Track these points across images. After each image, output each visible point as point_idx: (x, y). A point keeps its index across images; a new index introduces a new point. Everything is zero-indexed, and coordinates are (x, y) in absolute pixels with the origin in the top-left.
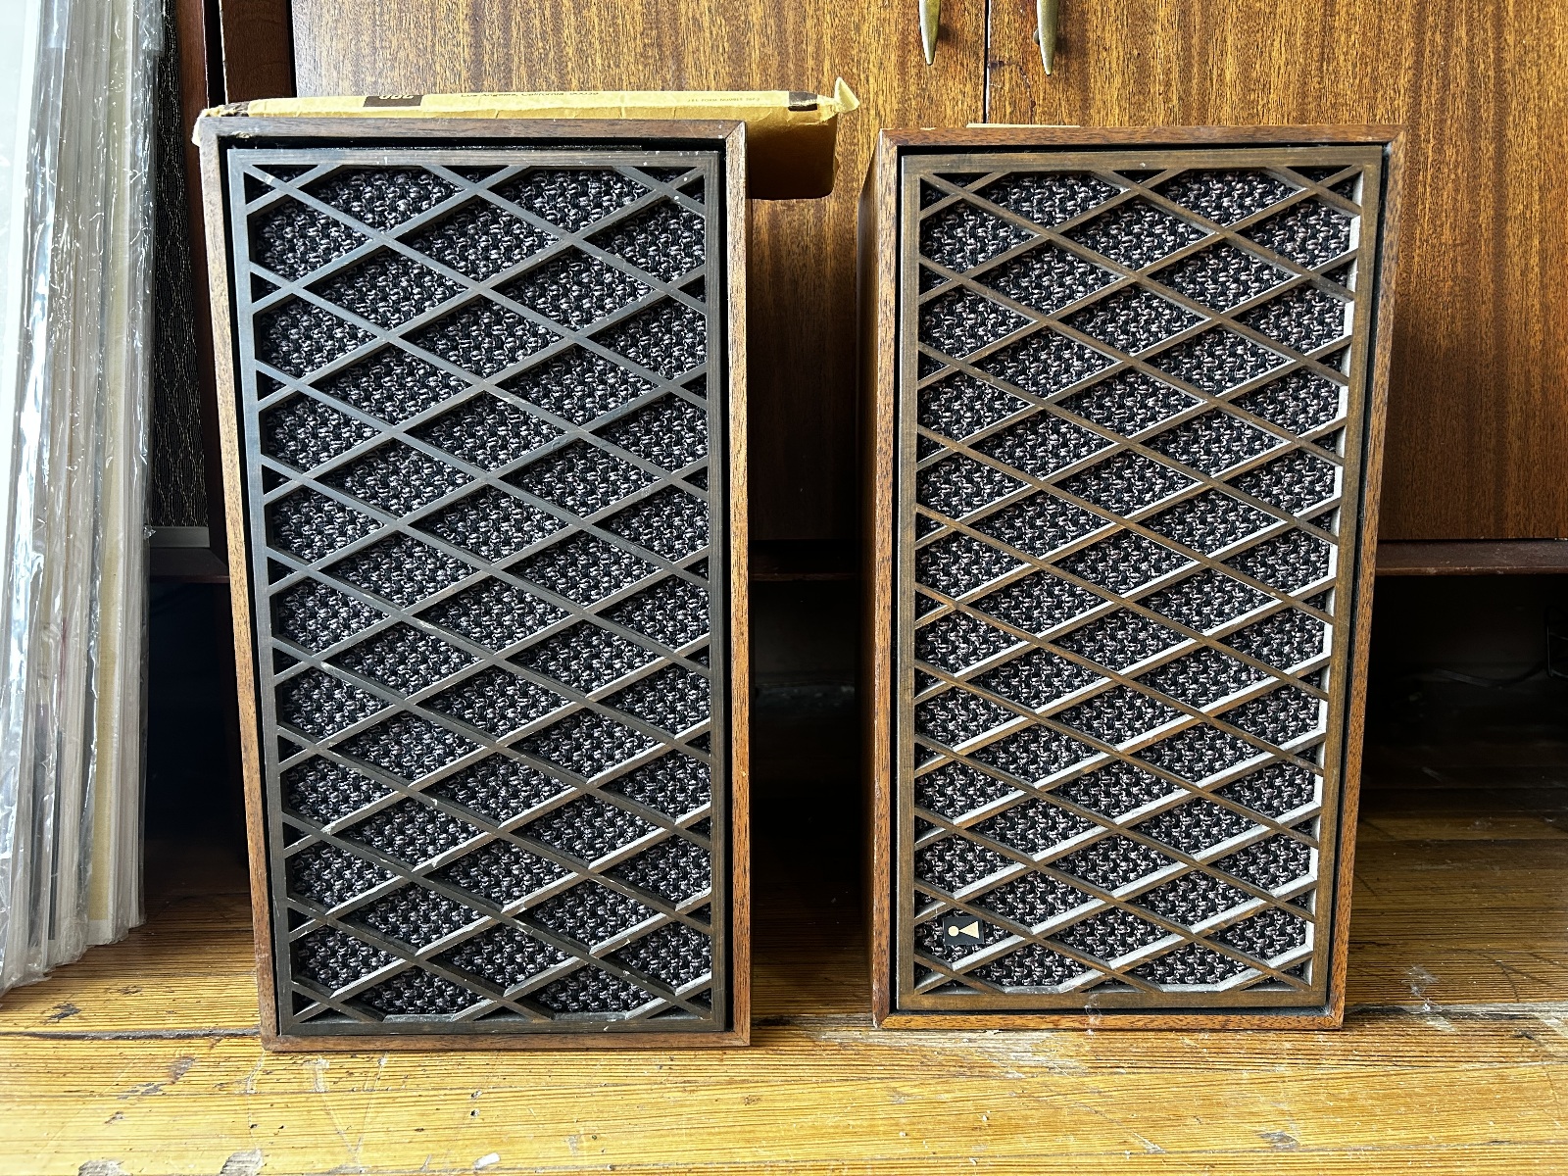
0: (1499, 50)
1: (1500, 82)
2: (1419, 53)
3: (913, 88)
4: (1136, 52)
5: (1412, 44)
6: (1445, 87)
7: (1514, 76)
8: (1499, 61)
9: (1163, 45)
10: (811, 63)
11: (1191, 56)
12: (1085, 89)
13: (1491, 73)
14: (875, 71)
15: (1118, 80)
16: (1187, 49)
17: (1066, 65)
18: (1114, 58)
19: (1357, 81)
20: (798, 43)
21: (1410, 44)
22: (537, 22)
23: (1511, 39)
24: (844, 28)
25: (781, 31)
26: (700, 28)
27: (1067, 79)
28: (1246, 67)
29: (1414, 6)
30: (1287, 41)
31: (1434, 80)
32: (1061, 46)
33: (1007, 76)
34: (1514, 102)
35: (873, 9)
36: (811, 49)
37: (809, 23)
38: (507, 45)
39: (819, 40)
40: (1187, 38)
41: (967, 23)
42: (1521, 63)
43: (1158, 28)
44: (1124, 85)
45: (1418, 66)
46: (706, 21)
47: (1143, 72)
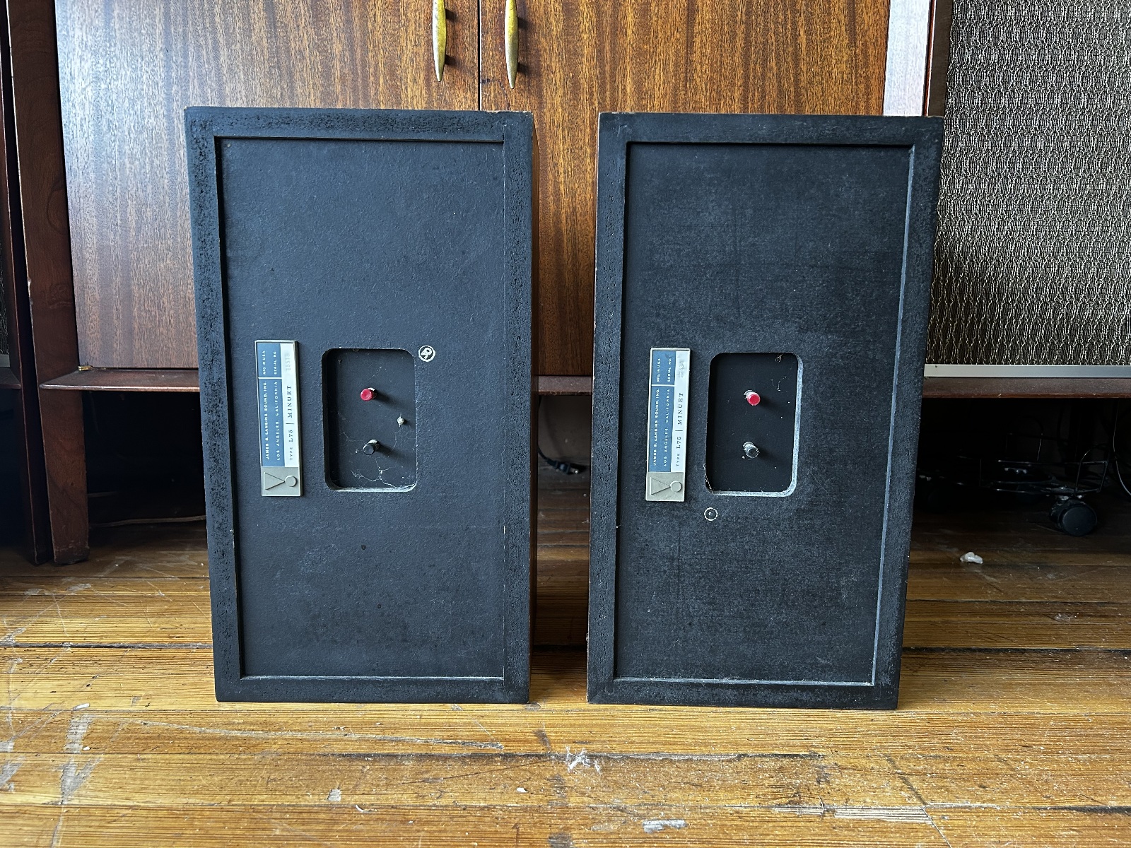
0: (797, 75)
1: (798, 94)
2: (746, 77)
3: (434, 94)
4: (571, 75)
5: (742, 72)
6: (763, 97)
7: (806, 91)
8: (797, 81)
9: (586, 69)
10: (372, 79)
11: (605, 78)
12: (540, 96)
13: (792, 89)
14: (411, 84)
15: (560, 92)
16: (603, 73)
17: (528, 81)
18: (558, 76)
19: (708, 94)
20: (364, 66)
21: (740, 72)
22: (204, 52)
23: (804, 69)
24: (392, 59)
25: (353, 59)
26: (303, 57)
27: (529, 90)
28: (639, 84)
29: (742, 48)
30: (664, 69)
31: (756, 94)
32: (521, 68)
33: (492, 87)
34: (807, 107)
35: (409, 47)
36: (371, 70)
37: (370, 54)
38: (186, 67)
39: (377, 65)
40: (602, 66)
41: (467, 55)
42: (811, 82)
43: (584, 60)
44: (565, 94)
45: (746, 84)
46: (307, 53)
47: (576, 86)
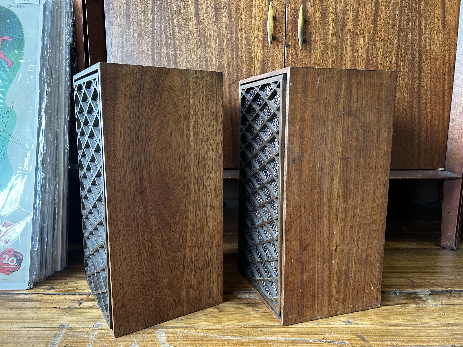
0: (420, 42)
1: (420, 50)
2: (398, 43)
3: (266, 52)
4: (324, 43)
5: (397, 41)
6: (405, 52)
7: (424, 49)
8: (420, 45)
9: (331, 40)
10: (239, 46)
11: (339, 44)
12: (311, 52)
13: (418, 48)
14: (256, 48)
15: (319, 50)
16: (338, 42)
17: (306, 46)
18: (318, 44)
19: (382, 51)
20: (236, 40)
21: (396, 41)
22: (169, 35)
23: (423, 40)
24: (248, 37)
25: (232, 37)
26: (211, 36)
27: (306, 50)
28: (353, 47)
29: (397, 31)
30: (364, 40)
31: (403, 50)
32: (304, 41)
33: (290, 49)
34: (424, 56)
35: (256, 32)
36: (239, 42)
37: (239, 35)
38: (161, 41)
39: (242, 40)
40: (337, 39)
41: (280, 36)
42: (426, 46)
43: (330, 37)
44: (321, 51)
45: (398, 47)
46: (212, 35)
47: (326, 48)
